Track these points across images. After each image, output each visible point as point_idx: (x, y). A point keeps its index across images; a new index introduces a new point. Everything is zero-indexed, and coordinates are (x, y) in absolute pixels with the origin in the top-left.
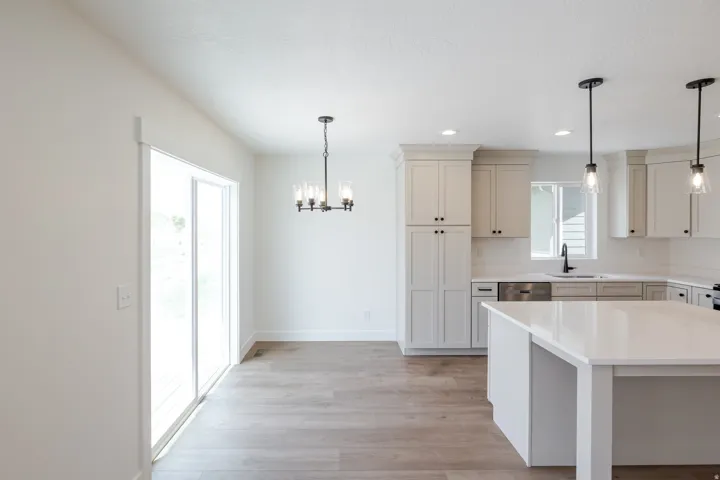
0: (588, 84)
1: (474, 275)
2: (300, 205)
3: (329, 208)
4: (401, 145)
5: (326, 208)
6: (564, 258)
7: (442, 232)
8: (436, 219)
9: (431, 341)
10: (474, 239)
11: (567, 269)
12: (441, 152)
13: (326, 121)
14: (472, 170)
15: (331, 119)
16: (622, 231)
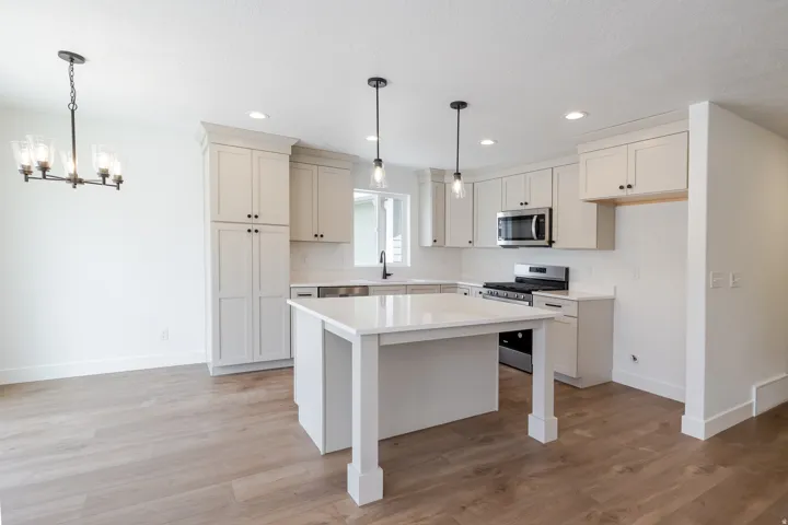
0: (375, 83)
1: (293, 280)
2: (26, 173)
3: (81, 182)
4: (203, 123)
5: (75, 181)
6: (382, 265)
7: (256, 231)
8: (249, 216)
9: (244, 355)
10: (293, 242)
11: (386, 275)
12: (254, 140)
13: (72, 60)
14: (291, 167)
15: (82, 59)
16: (428, 242)
